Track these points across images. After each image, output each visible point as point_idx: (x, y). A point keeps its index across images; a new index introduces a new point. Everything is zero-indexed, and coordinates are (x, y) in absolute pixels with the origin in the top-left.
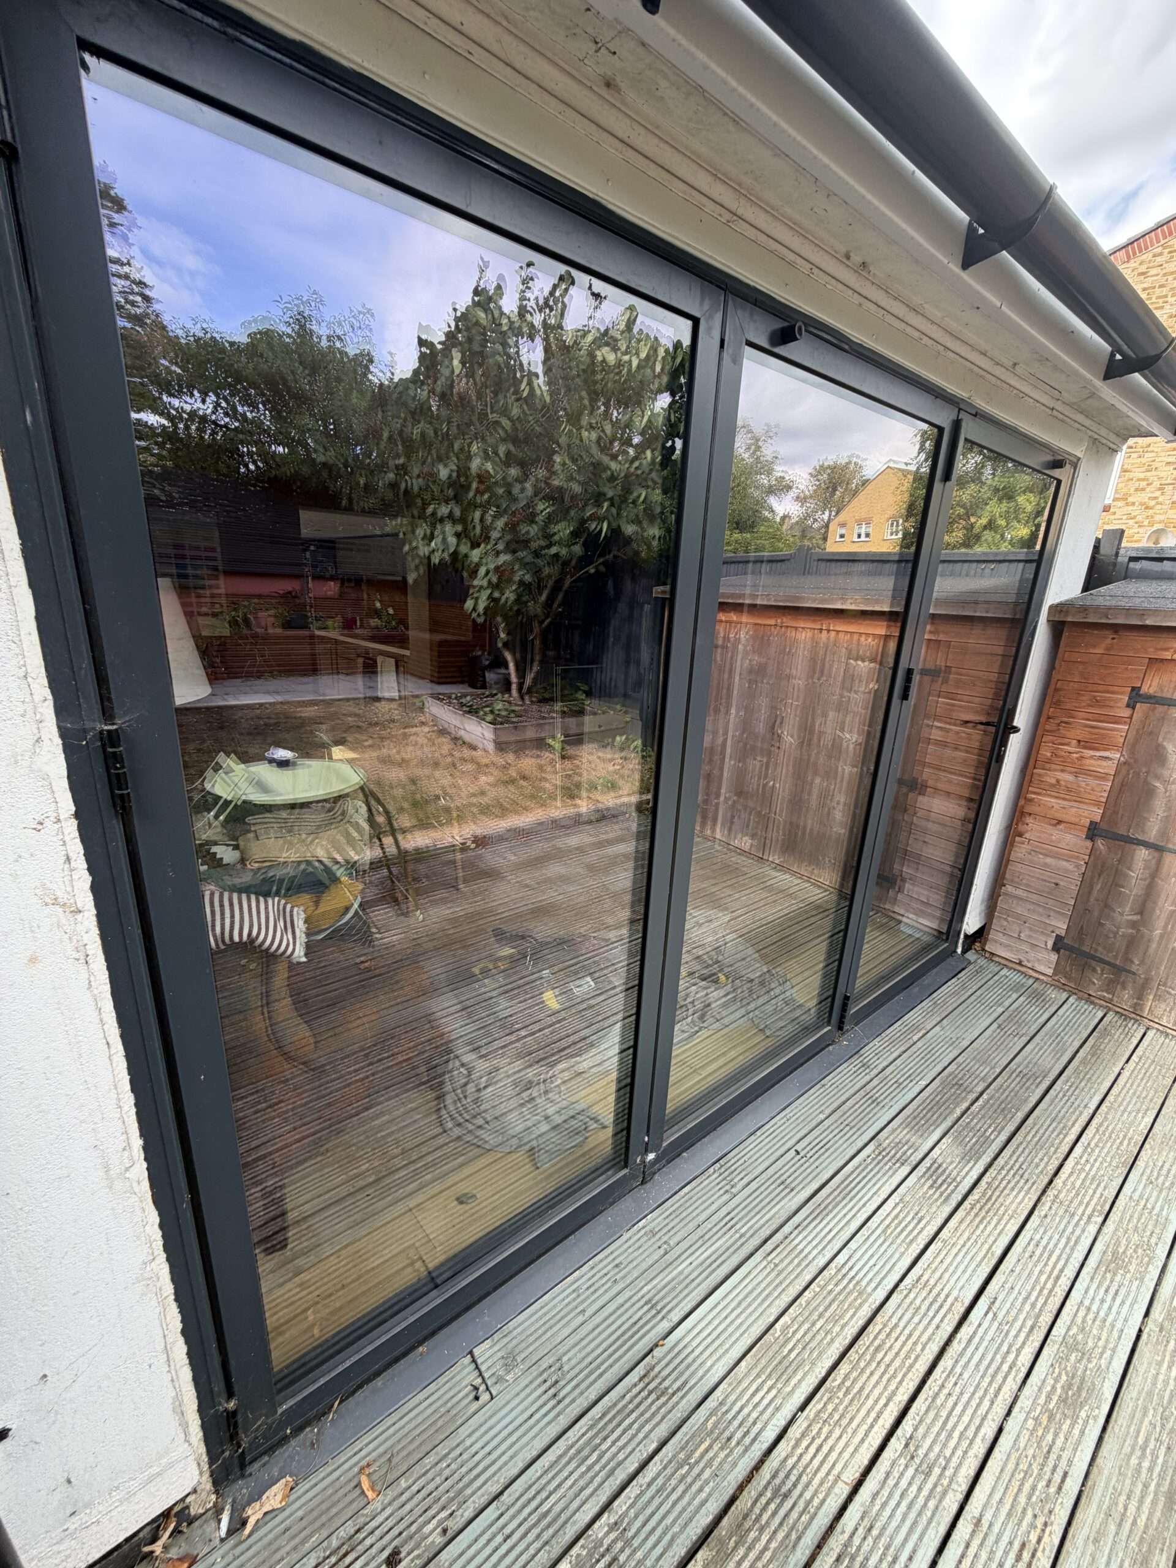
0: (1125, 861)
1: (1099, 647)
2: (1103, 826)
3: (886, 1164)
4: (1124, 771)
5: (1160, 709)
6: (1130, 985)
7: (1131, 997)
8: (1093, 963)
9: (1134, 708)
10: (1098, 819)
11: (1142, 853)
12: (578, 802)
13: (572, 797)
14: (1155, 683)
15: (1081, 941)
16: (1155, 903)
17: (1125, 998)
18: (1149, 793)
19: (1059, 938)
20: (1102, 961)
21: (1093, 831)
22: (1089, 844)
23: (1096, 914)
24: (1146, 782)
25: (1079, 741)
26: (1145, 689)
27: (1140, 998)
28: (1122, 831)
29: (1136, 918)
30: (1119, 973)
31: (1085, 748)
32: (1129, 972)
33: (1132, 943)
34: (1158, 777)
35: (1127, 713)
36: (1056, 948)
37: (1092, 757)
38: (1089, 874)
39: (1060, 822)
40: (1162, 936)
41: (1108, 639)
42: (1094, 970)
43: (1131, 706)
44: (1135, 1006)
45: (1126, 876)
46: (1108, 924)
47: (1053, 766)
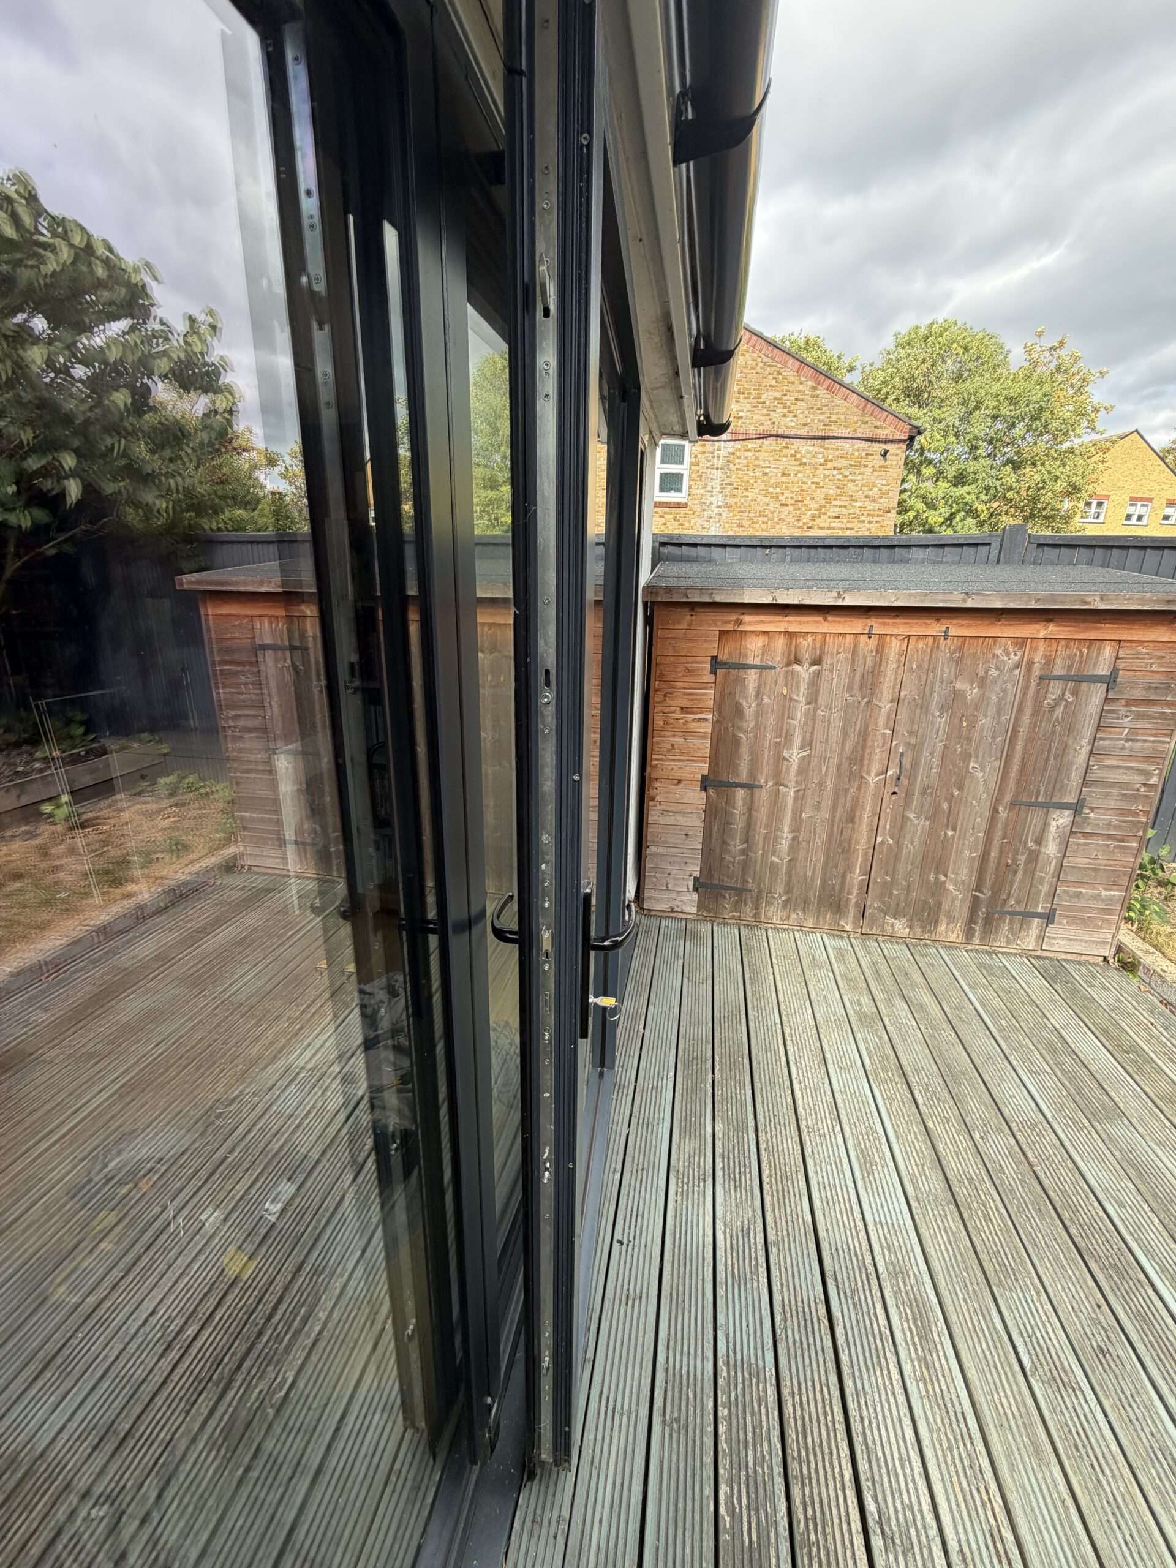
0: (730, 802)
1: (683, 622)
2: (711, 777)
3: (693, 1192)
4: (717, 729)
5: (733, 672)
6: (749, 901)
7: (752, 910)
8: (723, 892)
9: (715, 674)
10: (706, 772)
11: (740, 793)
12: (131, 888)
13: (117, 882)
14: (726, 651)
15: (711, 877)
16: (755, 830)
17: (748, 911)
18: (737, 742)
19: (696, 879)
20: (728, 888)
21: (705, 784)
22: (704, 794)
23: (718, 850)
24: (734, 735)
25: (682, 708)
26: (720, 658)
27: (757, 909)
28: (725, 779)
29: (745, 846)
30: (740, 892)
31: (687, 713)
32: (747, 890)
33: (745, 866)
34: (740, 729)
35: (712, 678)
36: (696, 889)
37: (694, 720)
38: (708, 819)
39: (680, 781)
40: (763, 855)
41: (687, 616)
42: (724, 897)
43: (713, 672)
44: (755, 916)
45: (732, 814)
46: (728, 858)
47: (667, 733)
